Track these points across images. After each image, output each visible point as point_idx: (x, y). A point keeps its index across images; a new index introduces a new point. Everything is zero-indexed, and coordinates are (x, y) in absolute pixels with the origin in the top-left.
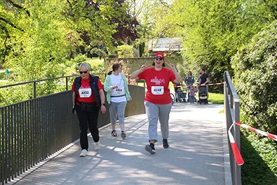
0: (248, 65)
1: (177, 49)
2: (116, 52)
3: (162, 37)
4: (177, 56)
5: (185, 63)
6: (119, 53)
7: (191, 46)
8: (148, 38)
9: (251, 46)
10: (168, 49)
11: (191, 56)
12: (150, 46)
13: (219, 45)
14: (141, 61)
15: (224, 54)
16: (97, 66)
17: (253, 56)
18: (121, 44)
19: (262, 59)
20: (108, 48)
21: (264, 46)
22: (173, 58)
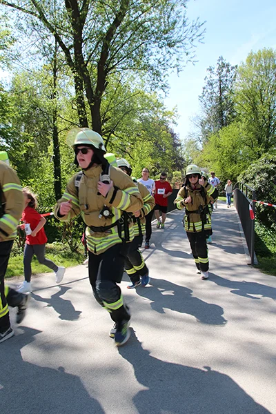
0: (247, 181)
9: (247, 171)
13: (229, 171)
15: (232, 176)
17: (249, 176)
19: (254, 178)
21: (254, 172)
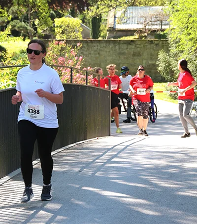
1: (158, 27)
2: (52, 29)
3: (133, 5)
4: (159, 39)
5: (173, 50)
6: (57, 30)
7: (185, 21)
8: (109, 6)
10: (141, 27)
11: (184, 38)
12: (111, 21)
14: (96, 47)
16: (18, 53)
18: (60, 16)
20: (37, 22)
22: (151, 42)
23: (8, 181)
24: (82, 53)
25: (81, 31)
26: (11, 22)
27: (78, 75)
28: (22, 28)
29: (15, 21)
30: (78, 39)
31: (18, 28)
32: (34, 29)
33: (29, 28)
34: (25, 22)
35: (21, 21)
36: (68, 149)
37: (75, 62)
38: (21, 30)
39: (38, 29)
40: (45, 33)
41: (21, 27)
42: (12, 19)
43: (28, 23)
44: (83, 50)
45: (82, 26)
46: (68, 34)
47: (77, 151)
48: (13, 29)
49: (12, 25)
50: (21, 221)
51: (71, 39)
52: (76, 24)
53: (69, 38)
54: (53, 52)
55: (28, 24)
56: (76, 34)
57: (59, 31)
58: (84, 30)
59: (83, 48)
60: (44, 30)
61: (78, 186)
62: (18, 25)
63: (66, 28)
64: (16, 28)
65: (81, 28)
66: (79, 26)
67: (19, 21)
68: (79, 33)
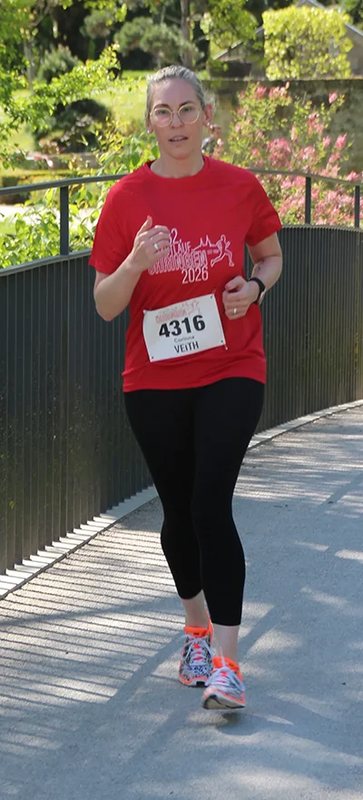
2: (255, 47)
6: (269, 49)
20: (207, 22)
23: (106, 529)
24: (349, 121)
25: (348, 49)
26: (127, 25)
27: (331, 194)
28: (159, 44)
29: (140, 20)
30: (338, 76)
31: (150, 42)
32: (198, 45)
33: (182, 42)
34: (169, 23)
35: (157, 21)
36: (295, 430)
37: (323, 154)
38: (157, 49)
39: (212, 47)
40: (233, 59)
41: (157, 39)
42: (130, 16)
43: (179, 26)
44: (352, 112)
45: (350, 34)
46: (305, 62)
47: (322, 436)
48: (132, 47)
49: (131, 33)
50: (146, 653)
51: (314, 76)
52: (332, 27)
53: (308, 74)
54: (252, 122)
55: (180, 32)
56: (333, 62)
57: (275, 50)
58: (356, 46)
59: (352, 107)
60: (230, 49)
61: (324, 548)
62: (148, 35)
63: (298, 41)
64: (143, 45)
65: (347, 41)
66: (342, 33)
67: (150, 21)
68: (341, 58)
